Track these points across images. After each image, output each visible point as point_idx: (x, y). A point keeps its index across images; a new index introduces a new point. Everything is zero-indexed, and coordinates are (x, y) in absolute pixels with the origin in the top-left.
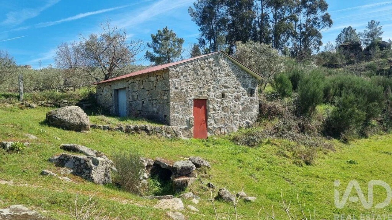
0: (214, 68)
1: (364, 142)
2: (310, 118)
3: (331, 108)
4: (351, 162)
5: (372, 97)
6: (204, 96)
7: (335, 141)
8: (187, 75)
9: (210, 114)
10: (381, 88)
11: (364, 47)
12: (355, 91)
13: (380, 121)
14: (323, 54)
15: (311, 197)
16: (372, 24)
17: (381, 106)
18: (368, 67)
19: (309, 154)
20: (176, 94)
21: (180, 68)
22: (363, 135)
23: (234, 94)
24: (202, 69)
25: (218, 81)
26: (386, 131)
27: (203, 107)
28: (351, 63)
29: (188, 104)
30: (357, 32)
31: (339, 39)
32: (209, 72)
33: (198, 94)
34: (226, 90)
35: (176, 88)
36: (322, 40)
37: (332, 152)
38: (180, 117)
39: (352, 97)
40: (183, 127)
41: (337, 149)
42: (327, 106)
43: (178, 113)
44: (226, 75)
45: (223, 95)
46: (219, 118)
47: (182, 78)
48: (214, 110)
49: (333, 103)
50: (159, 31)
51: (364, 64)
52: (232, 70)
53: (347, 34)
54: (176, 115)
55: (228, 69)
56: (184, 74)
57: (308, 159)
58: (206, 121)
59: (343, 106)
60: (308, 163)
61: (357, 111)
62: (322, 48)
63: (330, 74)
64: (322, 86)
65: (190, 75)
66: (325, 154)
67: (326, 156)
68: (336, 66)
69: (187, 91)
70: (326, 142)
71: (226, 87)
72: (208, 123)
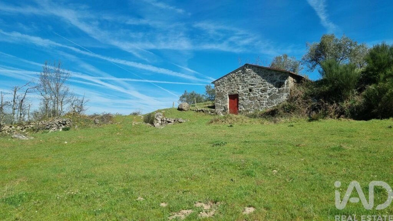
0: (242, 75)
6: (235, 92)
8: (224, 83)
9: (239, 102)
20: (218, 94)
21: (220, 81)
23: (261, 88)
24: (233, 78)
25: (245, 83)
27: (235, 99)
29: (224, 98)
32: (238, 79)
33: (231, 92)
34: (253, 86)
35: (218, 91)
38: (220, 105)
40: (222, 110)
43: (219, 103)
44: (252, 77)
45: (250, 90)
46: (247, 104)
47: (221, 85)
48: (243, 100)
52: (257, 73)
54: (218, 104)
55: (253, 73)
56: (222, 83)
58: (238, 107)
65: (226, 83)
69: (223, 92)
71: (252, 85)
72: (239, 108)
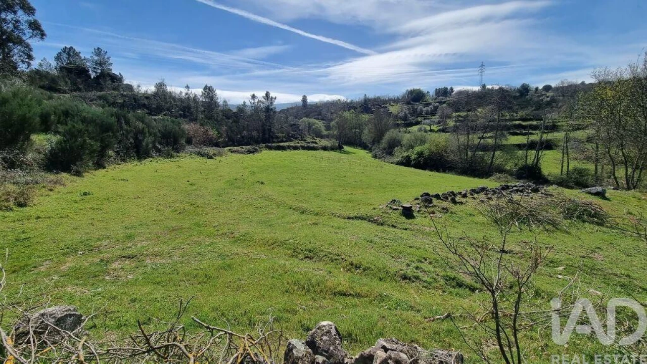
1: (101, 172)
2: (23, 152)
3: (54, 139)
4: (85, 194)
5: (105, 128)
7: (65, 175)
10: (113, 120)
11: (93, 75)
12: (84, 120)
13: (117, 152)
14: (37, 72)
15: (27, 243)
16: (98, 52)
17: (116, 137)
18: (100, 98)
19: (22, 194)
22: (99, 165)
26: (124, 160)
28: (79, 90)
30: (83, 56)
31: (58, 58)
36: (33, 54)
37: (62, 187)
39: (80, 126)
41: (68, 183)
42: (49, 136)
49: (56, 132)
51: (93, 94)
53: (69, 55)
57: (21, 200)
59: (71, 135)
60: (21, 205)
61: (88, 141)
62: (35, 64)
63: (50, 98)
64: (38, 110)
66: (51, 190)
67: (51, 193)
68: (58, 91)
70: (52, 177)
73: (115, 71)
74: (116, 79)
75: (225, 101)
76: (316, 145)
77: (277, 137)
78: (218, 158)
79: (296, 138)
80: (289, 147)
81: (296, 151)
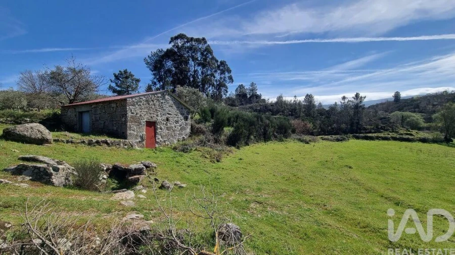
0: (161, 101)
1: (247, 147)
2: (220, 135)
3: (232, 129)
4: (240, 159)
5: (252, 124)
6: (154, 119)
7: (233, 148)
8: (141, 104)
9: (158, 131)
10: (256, 119)
11: (248, 96)
12: (244, 120)
13: (255, 137)
14: (228, 98)
15: (219, 181)
16: (252, 84)
17: (255, 128)
18: (251, 108)
19: (219, 156)
20: (132, 117)
21: (136, 99)
22: (247, 144)
23: (175, 119)
24: (152, 101)
25: (164, 110)
26: (257, 141)
27: (153, 127)
28: (242, 104)
29: (141, 124)
30: (245, 88)
31: (236, 90)
32: (157, 103)
33: (149, 118)
34: (169, 116)
35: (132, 113)
36: (228, 90)
37: (231, 154)
38: (135, 133)
39: (242, 123)
40: (138, 141)
41: (234, 152)
42: (229, 128)
43: (133, 131)
44: (170, 106)
45: (167, 120)
46: (164, 134)
47: (137, 106)
48: (161, 129)
49: (232, 126)
50: (120, 71)
51: (249, 105)
52: (174, 103)
53: (240, 88)
54: (132, 132)
55: (171, 102)
56: (139, 104)
57: (218, 158)
58: (155, 136)
59: (237, 128)
60: (218, 161)
61: (244, 131)
62: (228, 95)
63: (232, 110)
64: (227, 116)
65: (143, 104)
66: (228, 155)
67: (228, 157)
68: (235, 106)
69: (141, 116)
70: (228, 148)
71: (169, 114)
72: (157, 138)
73: (258, 93)
74: (258, 97)
75: (320, 104)
76: (410, 137)
77: (365, 129)
78: (313, 144)
79: (387, 130)
80: (378, 138)
81: (386, 142)
